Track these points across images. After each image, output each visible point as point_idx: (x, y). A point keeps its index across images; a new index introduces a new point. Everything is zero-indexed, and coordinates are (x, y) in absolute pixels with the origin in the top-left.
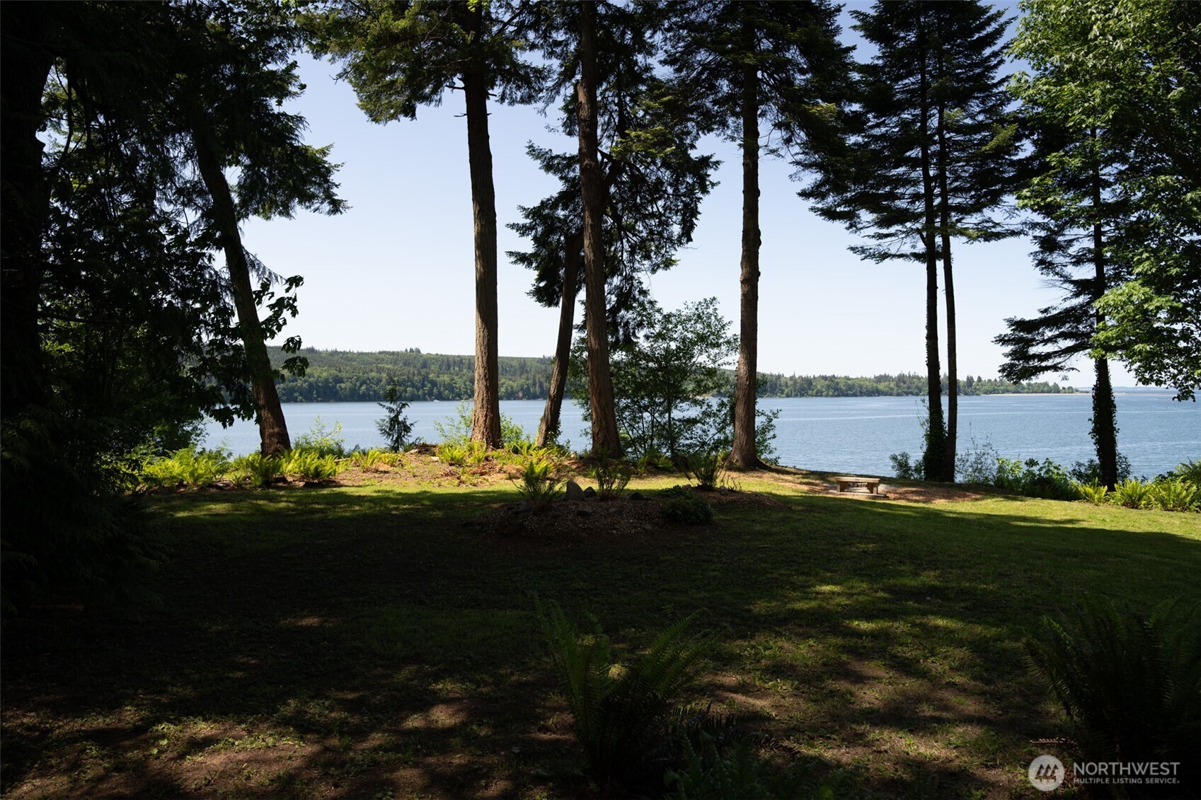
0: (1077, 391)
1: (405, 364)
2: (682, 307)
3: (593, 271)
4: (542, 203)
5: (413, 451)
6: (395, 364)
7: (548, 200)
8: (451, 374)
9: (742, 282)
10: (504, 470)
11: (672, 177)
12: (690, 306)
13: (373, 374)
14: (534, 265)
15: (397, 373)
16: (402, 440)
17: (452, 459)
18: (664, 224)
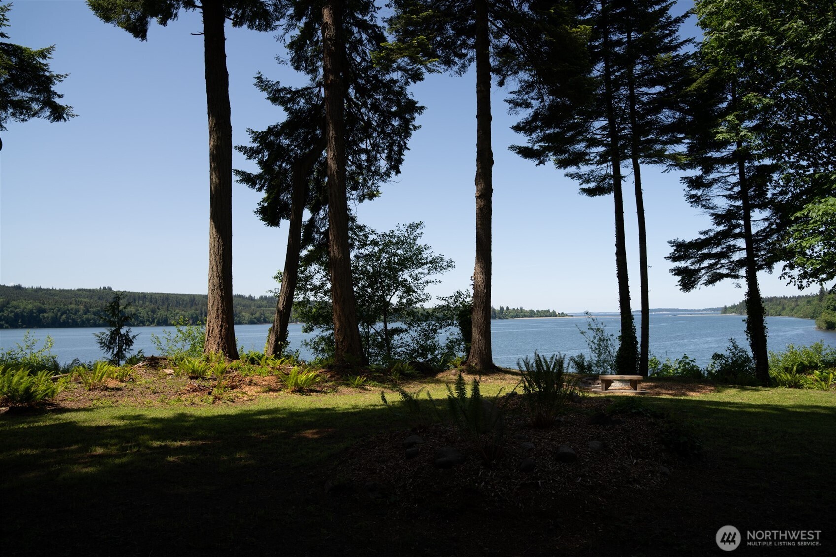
0: (567, 315)
1: (99, 299)
2: (394, 229)
3: (337, 182)
4: (269, 128)
5: (141, 364)
6: (91, 298)
7: (275, 127)
8: (136, 306)
9: (478, 198)
10: (254, 381)
11: (380, 118)
12: (402, 227)
13: (73, 306)
14: (257, 186)
15: (93, 305)
16: (122, 354)
17: (193, 372)
18: (372, 160)
